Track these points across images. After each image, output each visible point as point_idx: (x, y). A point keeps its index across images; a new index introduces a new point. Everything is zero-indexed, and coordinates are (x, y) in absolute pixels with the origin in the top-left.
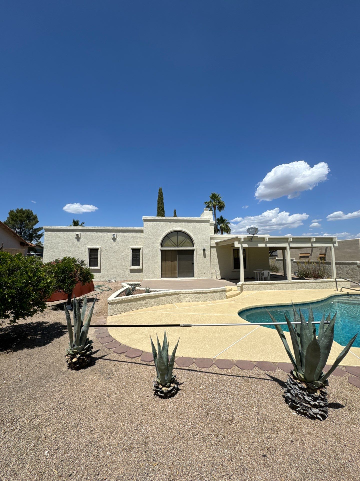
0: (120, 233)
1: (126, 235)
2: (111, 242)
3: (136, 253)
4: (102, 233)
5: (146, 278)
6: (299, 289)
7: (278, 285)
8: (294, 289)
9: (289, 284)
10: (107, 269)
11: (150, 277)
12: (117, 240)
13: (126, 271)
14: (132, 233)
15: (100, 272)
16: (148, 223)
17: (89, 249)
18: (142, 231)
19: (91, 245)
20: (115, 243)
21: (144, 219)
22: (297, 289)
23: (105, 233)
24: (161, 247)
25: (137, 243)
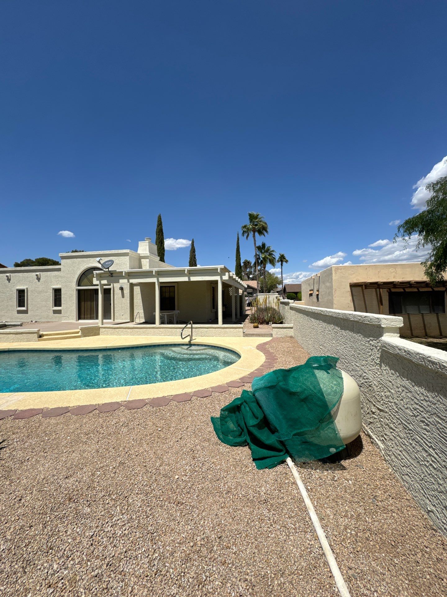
0: (44, 273)
1: (49, 274)
2: (36, 282)
3: (57, 293)
4: (29, 273)
5: (64, 320)
6: (168, 336)
7: (142, 330)
8: (161, 335)
9: (155, 330)
10: (33, 310)
11: (68, 318)
12: (41, 280)
13: (50, 312)
14: (54, 272)
15: (27, 313)
16: (65, 260)
17: (17, 290)
18: (59, 270)
19: (19, 286)
20: (40, 283)
21: (61, 257)
22: (165, 336)
23: (31, 273)
24: (79, 286)
25: (58, 283)
